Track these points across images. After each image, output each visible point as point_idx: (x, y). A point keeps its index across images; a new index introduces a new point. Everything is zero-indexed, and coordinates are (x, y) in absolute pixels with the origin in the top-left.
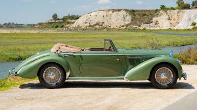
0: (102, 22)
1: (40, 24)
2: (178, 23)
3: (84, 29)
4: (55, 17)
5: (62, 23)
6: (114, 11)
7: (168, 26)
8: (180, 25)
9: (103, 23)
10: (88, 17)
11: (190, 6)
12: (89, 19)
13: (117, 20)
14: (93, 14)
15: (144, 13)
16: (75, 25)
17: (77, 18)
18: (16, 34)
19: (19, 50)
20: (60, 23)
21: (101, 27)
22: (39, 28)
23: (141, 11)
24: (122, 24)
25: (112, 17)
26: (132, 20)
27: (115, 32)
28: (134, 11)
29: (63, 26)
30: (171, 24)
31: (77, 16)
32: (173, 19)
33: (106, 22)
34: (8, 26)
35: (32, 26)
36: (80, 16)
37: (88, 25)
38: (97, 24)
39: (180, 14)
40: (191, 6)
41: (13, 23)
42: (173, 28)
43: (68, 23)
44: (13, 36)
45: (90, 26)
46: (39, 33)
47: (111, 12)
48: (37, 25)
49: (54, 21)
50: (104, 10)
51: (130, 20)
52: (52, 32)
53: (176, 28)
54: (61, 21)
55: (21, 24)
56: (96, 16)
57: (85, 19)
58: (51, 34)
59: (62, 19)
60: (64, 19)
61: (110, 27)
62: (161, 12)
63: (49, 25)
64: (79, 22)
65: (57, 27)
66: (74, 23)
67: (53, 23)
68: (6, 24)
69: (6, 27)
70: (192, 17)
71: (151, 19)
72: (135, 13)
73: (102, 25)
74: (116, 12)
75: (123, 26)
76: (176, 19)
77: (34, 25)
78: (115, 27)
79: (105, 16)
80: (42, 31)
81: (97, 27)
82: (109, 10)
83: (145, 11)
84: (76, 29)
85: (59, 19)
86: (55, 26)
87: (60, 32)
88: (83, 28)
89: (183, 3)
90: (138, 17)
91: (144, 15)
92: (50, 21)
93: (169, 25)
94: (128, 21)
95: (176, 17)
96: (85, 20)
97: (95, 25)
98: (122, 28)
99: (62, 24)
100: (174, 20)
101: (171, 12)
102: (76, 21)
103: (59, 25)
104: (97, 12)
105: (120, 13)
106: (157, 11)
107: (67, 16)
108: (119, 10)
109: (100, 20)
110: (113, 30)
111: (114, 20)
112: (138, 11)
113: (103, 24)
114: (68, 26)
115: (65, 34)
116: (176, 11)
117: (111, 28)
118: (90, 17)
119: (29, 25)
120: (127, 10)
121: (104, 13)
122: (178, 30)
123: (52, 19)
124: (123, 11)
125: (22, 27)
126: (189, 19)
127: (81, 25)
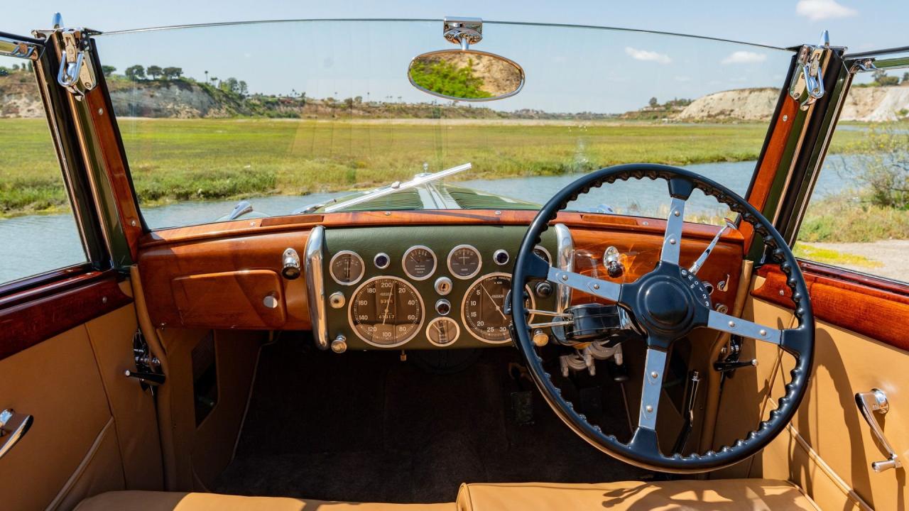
0: (730, 109)
1: (630, 113)
2: (872, 111)
3: (698, 122)
4: (653, 102)
5: (664, 111)
6: (752, 91)
7: (851, 117)
8: (874, 114)
9: (732, 111)
10: (707, 102)
11: (898, 81)
12: (708, 104)
13: (756, 107)
14: (716, 96)
16: (684, 115)
17: (689, 103)
20: (661, 111)
21: (727, 117)
22: (627, 119)
24: (766, 113)
25: (748, 101)
27: (752, 126)
29: (664, 117)
30: (858, 112)
31: (689, 100)
32: (862, 103)
33: (737, 110)
34: (583, 116)
35: (618, 117)
36: (694, 101)
37: (705, 114)
38: (722, 113)
39: (879, 93)
40: (901, 80)
41: (590, 113)
42: (862, 119)
43: (674, 112)
45: (709, 116)
46: (621, 127)
47: (746, 93)
48: (625, 115)
49: (651, 109)
50: (734, 90)
52: (643, 125)
53: (866, 119)
54: (663, 108)
55: (602, 115)
56: (721, 99)
57: (703, 104)
58: (640, 128)
59: (664, 106)
60: (668, 106)
61: (744, 117)
63: (644, 114)
64: (692, 110)
65: (655, 118)
66: (681, 111)
67: (649, 111)
68: (579, 114)
69: (580, 118)
70: (902, 99)
73: (730, 115)
74: (756, 93)
75: (767, 116)
76: (870, 103)
77: (620, 115)
78: (753, 118)
79: (736, 99)
80: (627, 124)
81: (722, 117)
82: (743, 90)
84: (685, 121)
85: (659, 106)
86: (652, 116)
87: (657, 125)
88: (697, 118)
89: (885, 76)
92: (645, 109)
93: (855, 113)
95: (869, 100)
96: (701, 107)
97: (718, 114)
98: (764, 119)
99: (663, 114)
100: (865, 104)
101: (860, 92)
102: (687, 108)
103: (659, 114)
104: (721, 94)
105: (763, 94)
107: (672, 102)
108: (761, 90)
109: (727, 107)
110: (749, 122)
111: (750, 106)
113: (732, 113)
114: (673, 115)
115: (665, 127)
116: (870, 90)
117: (746, 118)
118: (711, 101)
119: (614, 115)
121: (735, 95)
122: (870, 123)
123: (648, 105)
125: (604, 118)
126: (895, 104)
127: (693, 115)
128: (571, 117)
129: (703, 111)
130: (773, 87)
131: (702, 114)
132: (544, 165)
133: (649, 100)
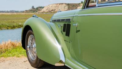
1: (26, 11)
3: (46, 13)
4: (33, 7)
6: (60, 4)
9: (55, 10)
10: (48, 7)
14: (50, 6)
15: (73, 5)
16: (42, 11)
17: (43, 8)
18: (14, 15)
19: (14, 22)
20: (36, 10)
22: (26, 12)
23: (72, 4)
25: (59, 7)
26: (68, 8)
28: (69, 4)
29: (37, 12)
33: (56, 9)
35: (23, 12)
38: (52, 10)
41: (14, 11)
44: (13, 16)
45: (49, 11)
46: (25, 15)
51: (67, 8)
54: (36, 9)
55: (18, 11)
56: (52, 6)
60: (37, 8)
62: (81, 4)
63: (30, 11)
65: (34, 12)
66: (41, 10)
67: (32, 10)
69: (11, 12)
71: (77, 8)
72: (69, 5)
77: (23, 11)
80: (27, 14)
81: (52, 11)
82: (57, 4)
83: (74, 4)
84: (42, 13)
85: (35, 8)
87: (35, 14)
88: (46, 12)
90: (71, 7)
91: (74, 6)
94: (66, 9)
97: (51, 11)
99: (36, 11)
103: (35, 11)
106: (79, 4)
108: (62, 4)
109: (54, 8)
112: (71, 4)
114: (39, 11)
119: (21, 11)
120: (66, 4)
121: (55, 5)
123: (32, 8)
124: (64, 4)
127: (45, 11)
128: (8, 12)
129: (47, 10)
130: (65, 3)
131: (47, 11)
132: (8, 26)
133: (32, 7)
